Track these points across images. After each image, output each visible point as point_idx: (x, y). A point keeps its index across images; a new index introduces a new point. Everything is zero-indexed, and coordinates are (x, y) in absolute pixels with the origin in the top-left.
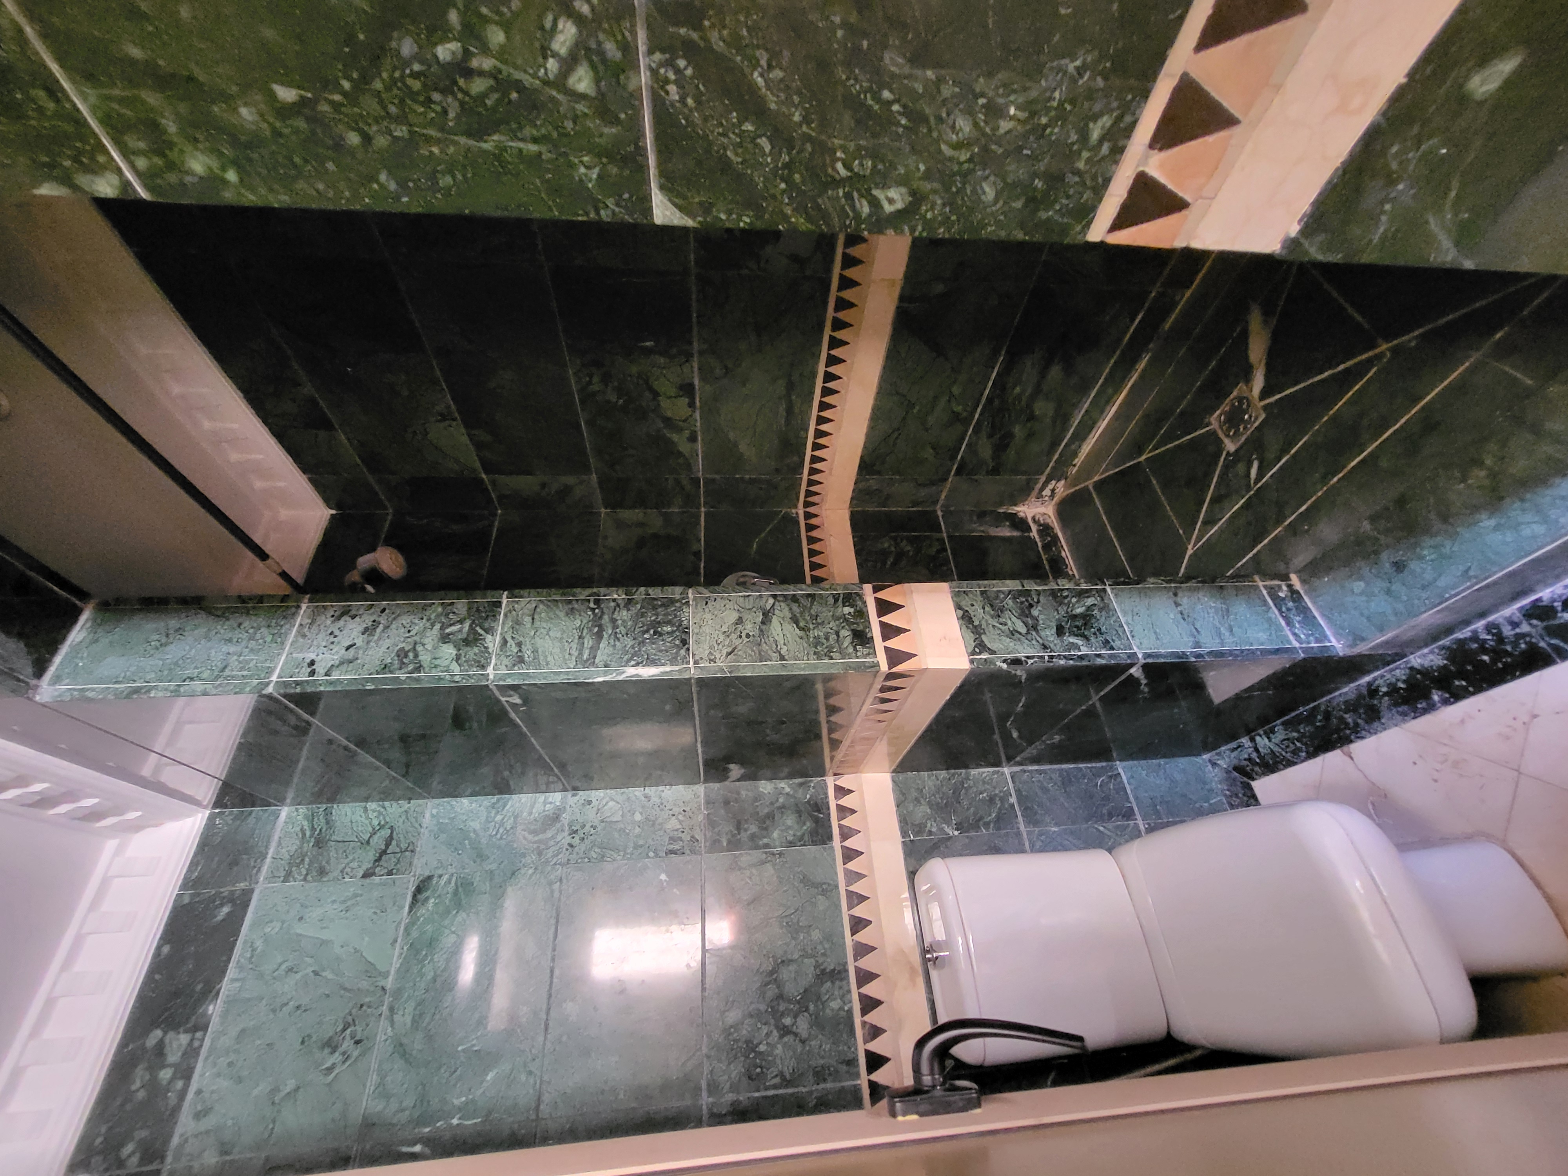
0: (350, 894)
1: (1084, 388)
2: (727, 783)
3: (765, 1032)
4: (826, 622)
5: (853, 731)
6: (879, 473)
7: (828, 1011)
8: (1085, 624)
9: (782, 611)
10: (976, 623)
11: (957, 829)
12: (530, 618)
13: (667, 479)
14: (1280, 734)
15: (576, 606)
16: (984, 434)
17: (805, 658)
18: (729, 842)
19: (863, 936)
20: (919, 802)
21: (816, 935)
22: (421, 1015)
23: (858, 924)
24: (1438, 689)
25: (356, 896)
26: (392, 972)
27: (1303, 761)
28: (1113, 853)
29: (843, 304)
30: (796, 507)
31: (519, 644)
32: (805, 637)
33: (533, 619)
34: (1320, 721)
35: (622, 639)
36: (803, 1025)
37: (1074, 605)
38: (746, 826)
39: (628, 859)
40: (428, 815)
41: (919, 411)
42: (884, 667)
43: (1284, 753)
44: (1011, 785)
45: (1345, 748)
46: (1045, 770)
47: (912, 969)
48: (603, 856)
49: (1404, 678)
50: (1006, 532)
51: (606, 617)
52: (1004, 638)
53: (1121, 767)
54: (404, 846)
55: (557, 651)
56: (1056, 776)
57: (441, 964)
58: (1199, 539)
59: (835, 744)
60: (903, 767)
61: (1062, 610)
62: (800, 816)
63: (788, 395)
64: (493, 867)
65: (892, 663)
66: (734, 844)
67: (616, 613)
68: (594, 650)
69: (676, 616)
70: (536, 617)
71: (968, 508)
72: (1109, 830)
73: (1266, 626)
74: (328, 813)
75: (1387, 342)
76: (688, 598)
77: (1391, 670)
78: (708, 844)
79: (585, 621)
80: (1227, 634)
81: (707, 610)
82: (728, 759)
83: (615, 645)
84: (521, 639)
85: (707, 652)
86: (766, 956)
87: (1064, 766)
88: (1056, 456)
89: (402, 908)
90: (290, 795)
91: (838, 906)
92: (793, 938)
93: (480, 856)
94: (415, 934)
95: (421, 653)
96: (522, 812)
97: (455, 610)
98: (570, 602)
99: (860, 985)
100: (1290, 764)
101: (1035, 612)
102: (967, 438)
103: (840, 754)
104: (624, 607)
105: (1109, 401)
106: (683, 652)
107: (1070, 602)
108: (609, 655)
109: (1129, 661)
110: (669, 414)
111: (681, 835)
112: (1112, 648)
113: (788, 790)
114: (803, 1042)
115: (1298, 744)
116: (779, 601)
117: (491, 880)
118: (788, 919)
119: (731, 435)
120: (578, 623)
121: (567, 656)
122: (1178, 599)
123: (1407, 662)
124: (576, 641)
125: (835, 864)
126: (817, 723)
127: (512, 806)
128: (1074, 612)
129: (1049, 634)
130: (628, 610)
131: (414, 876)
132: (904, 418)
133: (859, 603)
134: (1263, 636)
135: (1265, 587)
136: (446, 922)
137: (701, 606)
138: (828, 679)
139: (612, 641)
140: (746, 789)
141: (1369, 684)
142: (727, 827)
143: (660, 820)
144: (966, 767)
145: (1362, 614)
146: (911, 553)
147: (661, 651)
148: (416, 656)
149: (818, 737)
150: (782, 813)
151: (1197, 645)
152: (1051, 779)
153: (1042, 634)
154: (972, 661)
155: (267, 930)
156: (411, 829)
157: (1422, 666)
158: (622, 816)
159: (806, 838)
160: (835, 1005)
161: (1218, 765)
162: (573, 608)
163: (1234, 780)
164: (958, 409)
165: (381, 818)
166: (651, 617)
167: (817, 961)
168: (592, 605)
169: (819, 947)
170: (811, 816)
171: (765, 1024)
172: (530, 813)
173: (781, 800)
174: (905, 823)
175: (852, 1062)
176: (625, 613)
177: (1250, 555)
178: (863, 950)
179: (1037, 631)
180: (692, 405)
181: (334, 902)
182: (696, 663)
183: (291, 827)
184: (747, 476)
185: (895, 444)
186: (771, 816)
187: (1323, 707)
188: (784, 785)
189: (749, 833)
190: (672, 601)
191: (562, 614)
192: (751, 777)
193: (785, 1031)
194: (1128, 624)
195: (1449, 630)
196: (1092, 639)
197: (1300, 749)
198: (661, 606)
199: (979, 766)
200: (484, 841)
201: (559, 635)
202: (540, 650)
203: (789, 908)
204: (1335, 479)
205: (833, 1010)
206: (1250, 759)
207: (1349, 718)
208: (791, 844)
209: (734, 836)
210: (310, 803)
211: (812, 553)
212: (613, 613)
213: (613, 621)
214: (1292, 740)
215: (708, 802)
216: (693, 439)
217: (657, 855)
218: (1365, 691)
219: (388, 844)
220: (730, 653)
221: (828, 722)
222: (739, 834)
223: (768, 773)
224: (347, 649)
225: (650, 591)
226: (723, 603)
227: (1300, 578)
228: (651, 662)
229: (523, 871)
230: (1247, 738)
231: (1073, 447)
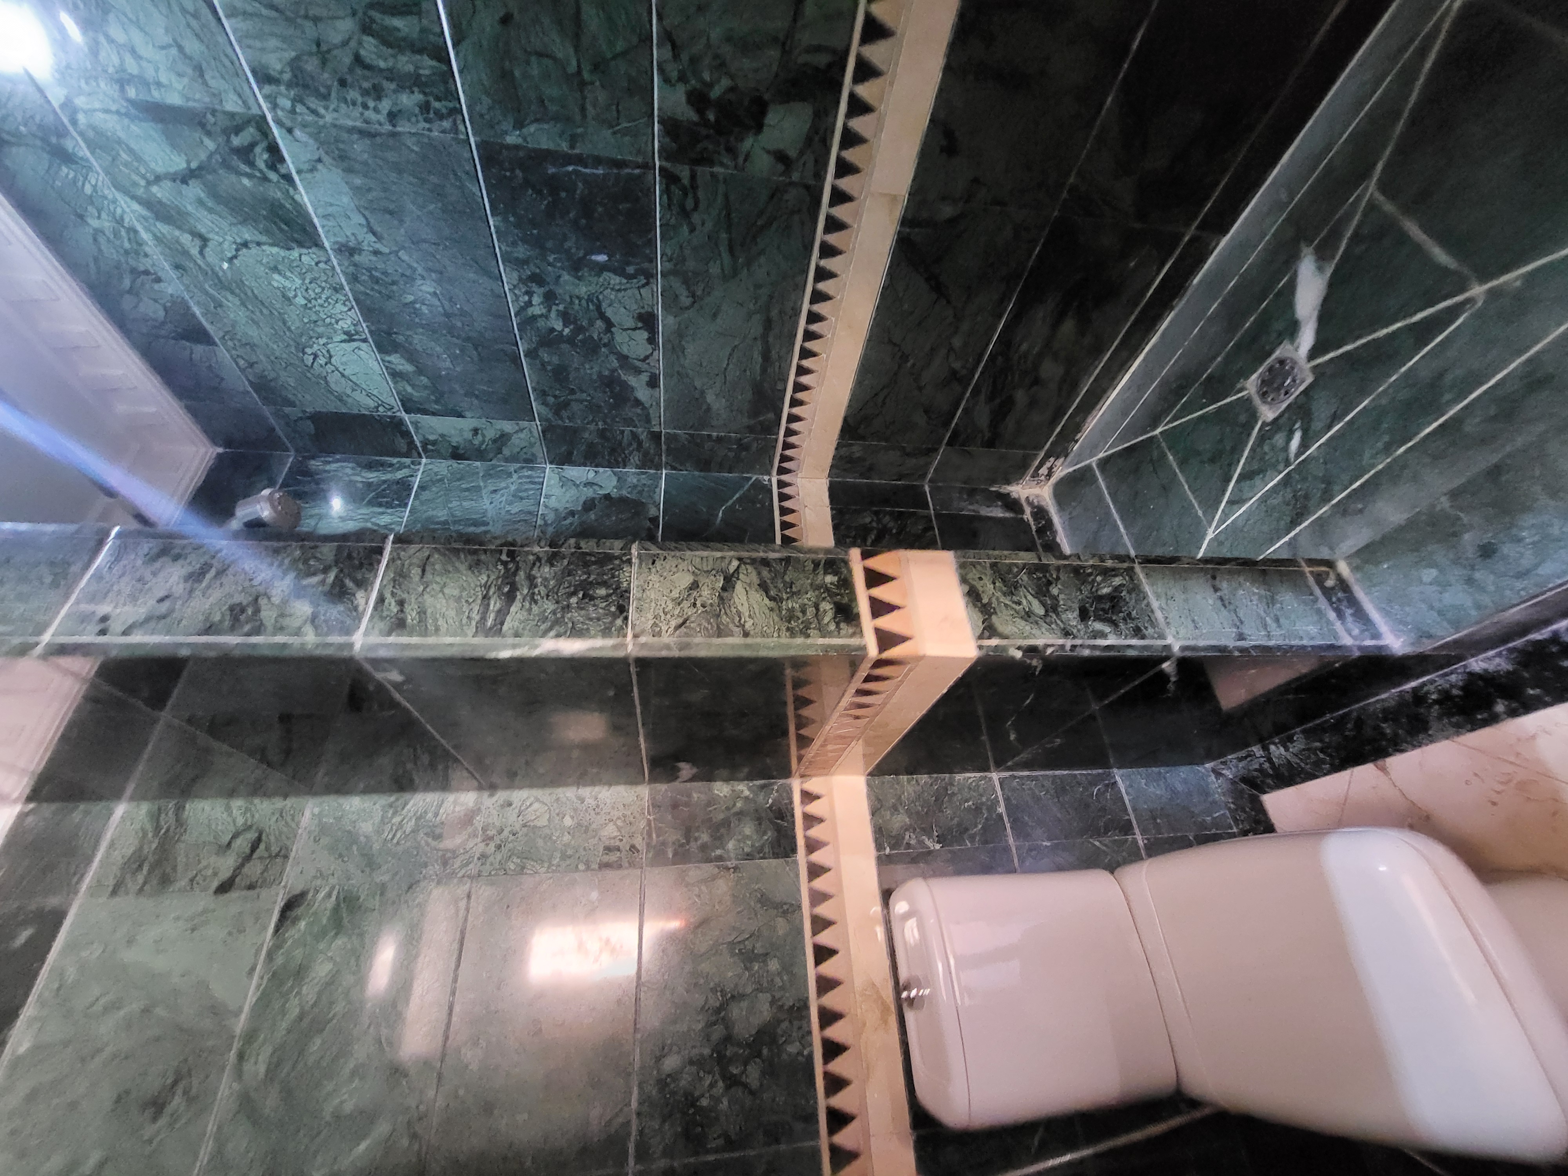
0: (200, 909)
1: (1097, 351)
2: (676, 784)
3: (708, 1082)
4: (803, 591)
5: (828, 728)
6: (863, 438)
7: (784, 1056)
8: (1113, 607)
9: (749, 576)
10: (985, 600)
11: (938, 842)
12: (419, 571)
13: (622, 432)
14: (1299, 743)
15: (483, 557)
16: (982, 397)
17: (776, 635)
18: (675, 854)
19: (829, 968)
20: (896, 810)
21: (774, 965)
22: (278, 1065)
23: (823, 954)
24: (1502, 698)
25: (205, 911)
26: (246, 1009)
27: (1325, 775)
28: (1116, 873)
29: (834, 225)
30: (769, 474)
31: (401, 603)
32: (776, 608)
33: (424, 571)
34: (1350, 730)
35: (540, 603)
36: (753, 1074)
37: (1099, 584)
38: (697, 834)
39: (554, 871)
40: (307, 813)
41: (914, 365)
42: (873, 651)
43: (1303, 765)
44: (999, 793)
45: (1380, 762)
46: (1037, 776)
47: (885, 1009)
48: (523, 868)
49: (1461, 684)
50: (998, 513)
51: (522, 574)
52: (1018, 620)
53: (1119, 776)
54: (274, 849)
55: (452, 613)
56: (1047, 784)
57: (311, 998)
58: (1222, 521)
59: (804, 742)
60: (879, 771)
61: (1086, 592)
62: (760, 824)
63: (765, 336)
64: (386, 878)
65: (883, 646)
66: (682, 856)
67: (536, 568)
68: (502, 614)
69: (613, 577)
70: (428, 568)
71: (958, 485)
72: (1106, 845)
73: (1316, 618)
74: (179, 809)
75: (1481, 284)
76: (630, 554)
77: (1446, 675)
78: (650, 855)
79: (493, 577)
80: (1274, 625)
81: (653, 570)
82: (678, 756)
83: (530, 610)
84: (405, 596)
85: (651, 622)
86: (714, 990)
87: (1058, 773)
88: (1058, 429)
89: (265, 928)
90: (130, 788)
91: (800, 932)
92: (746, 969)
93: (370, 863)
94: (279, 960)
95: (263, 607)
96: (426, 812)
97: (318, 555)
98: (475, 552)
99: (823, 1026)
100: (1312, 777)
101: (1055, 591)
102: (964, 402)
103: (811, 752)
104: (547, 561)
105: (1123, 366)
106: (619, 622)
107: (1094, 581)
108: (521, 622)
109: (1164, 654)
110: (625, 350)
111: (618, 843)
112: (1143, 637)
113: (747, 793)
114: (752, 1093)
115: (1322, 756)
116: (745, 564)
117: (382, 894)
118: (742, 947)
119: (698, 384)
120: (483, 579)
121: (465, 621)
122: (1217, 582)
123: (1465, 666)
124: (479, 601)
125: (798, 881)
126: (784, 718)
127: (414, 805)
128: (1099, 593)
129: (1072, 617)
130: (552, 565)
131: (285, 887)
132: (895, 374)
133: (845, 571)
134: (1313, 629)
135: (1312, 573)
136: (322, 946)
137: (647, 564)
138: (799, 663)
139: (527, 604)
140: (698, 792)
141: (1415, 690)
142: (673, 836)
143: (594, 826)
144: (951, 772)
145: (1432, 608)
146: (894, 531)
147: (591, 619)
148: (257, 611)
149: (785, 733)
150: (739, 820)
151: (1241, 637)
152: (1043, 786)
153: (1064, 616)
154: (980, 647)
155: (84, 954)
156: (285, 829)
157: (1486, 670)
158: (549, 820)
159: (766, 850)
160: (792, 1049)
161: (1221, 775)
162: (478, 560)
163: (1242, 791)
164: (957, 365)
165: (248, 815)
166: (580, 576)
167: (773, 997)
168: (504, 557)
169: (777, 980)
170: (771, 822)
171: (709, 1073)
172: (436, 815)
173: (739, 805)
174: (881, 835)
175: (811, 1118)
176: (547, 569)
177: (1286, 539)
178: (826, 985)
179: (1058, 615)
180: (652, 340)
181: (177, 919)
182: (636, 636)
183: (129, 823)
184: (715, 434)
185: (884, 403)
186: (726, 823)
187: (1355, 714)
188: (743, 788)
189: (699, 843)
190: (609, 558)
191: (463, 568)
192: (707, 776)
193: (732, 1082)
194: (1161, 609)
195: (1524, 629)
196: (1122, 626)
197: (1323, 762)
198: (594, 563)
199: (964, 770)
200: (376, 846)
201: (456, 592)
202: (429, 611)
203: (743, 932)
204: (1402, 450)
205: (790, 1055)
206: (1261, 770)
207: (1387, 729)
208: (749, 856)
209: (682, 845)
210: (155, 798)
211: (785, 525)
212: (532, 569)
213: (531, 579)
214: (1314, 751)
215: (654, 805)
216: (653, 383)
217: (588, 868)
218: (1408, 697)
219: (254, 847)
220: (680, 626)
221: (798, 717)
222: (688, 842)
223: (725, 773)
224: (161, 600)
225: (583, 544)
226: (674, 562)
227: (1349, 564)
228: (576, 632)
229: (422, 884)
230: (1259, 746)
231: (1078, 419)
